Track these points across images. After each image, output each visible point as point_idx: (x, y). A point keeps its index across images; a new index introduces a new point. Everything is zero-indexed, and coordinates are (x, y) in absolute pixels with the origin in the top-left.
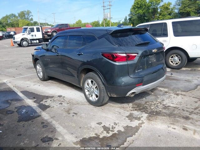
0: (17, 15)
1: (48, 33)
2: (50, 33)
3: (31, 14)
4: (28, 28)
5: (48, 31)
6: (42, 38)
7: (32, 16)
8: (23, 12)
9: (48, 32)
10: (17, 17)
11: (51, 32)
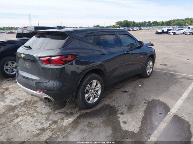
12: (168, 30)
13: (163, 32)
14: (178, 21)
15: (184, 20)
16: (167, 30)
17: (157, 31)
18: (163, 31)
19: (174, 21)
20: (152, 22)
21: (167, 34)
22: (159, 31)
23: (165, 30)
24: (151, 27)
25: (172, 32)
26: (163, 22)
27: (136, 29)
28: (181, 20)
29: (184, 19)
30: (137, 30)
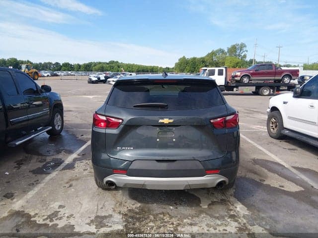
0: (226, 51)
1: (236, 78)
2: (238, 79)
3: (244, 49)
4: (206, 70)
5: (237, 74)
6: (223, 84)
7: (247, 51)
8: (234, 45)
9: (236, 76)
10: (226, 53)
11: (239, 76)
12: (107, 78)
13: (99, 81)
14: (101, 65)
15: (108, 64)
16: (105, 77)
17: (91, 79)
18: (99, 78)
19: (95, 64)
20: (61, 64)
21: (104, 83)
22: (94, 79)
23: (102, 78)
24: (70, 72)
25: (113, 81)
26: (78, 65)
27: (46, 75)
28: (104, 63)
29: (108, 62)
30: (48, 76)
